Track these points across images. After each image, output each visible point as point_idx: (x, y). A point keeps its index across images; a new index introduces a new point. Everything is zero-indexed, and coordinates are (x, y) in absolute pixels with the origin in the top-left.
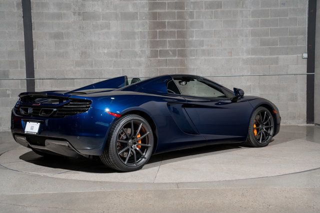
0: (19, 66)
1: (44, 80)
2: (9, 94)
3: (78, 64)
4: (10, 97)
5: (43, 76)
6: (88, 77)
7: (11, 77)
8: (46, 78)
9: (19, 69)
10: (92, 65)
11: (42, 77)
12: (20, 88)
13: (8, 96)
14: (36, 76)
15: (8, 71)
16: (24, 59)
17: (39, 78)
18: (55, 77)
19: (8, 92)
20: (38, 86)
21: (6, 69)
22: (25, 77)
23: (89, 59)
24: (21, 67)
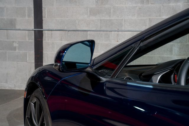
0: (27, 15)
1: (53, 32)
2: (16, 47)
3: (93, 12)
4: (17, 51)
5: (52, 26)
6: (103, 29)
7: (18, 27)
8: (55, 28)
9: (27, 18)
10: (110, 13)
11: (51, 28)
12: (27, 40)
13: (15, 49)
14: (45, 27)
15: (15, 19)
16: (32, 6)
17: (47, 28)
18: (66, 28)
19: (15, 45)
20: (47, 39)
21: (14, 18)
22: (32, 27)
23: (106, 6)
24: (29, 16)
